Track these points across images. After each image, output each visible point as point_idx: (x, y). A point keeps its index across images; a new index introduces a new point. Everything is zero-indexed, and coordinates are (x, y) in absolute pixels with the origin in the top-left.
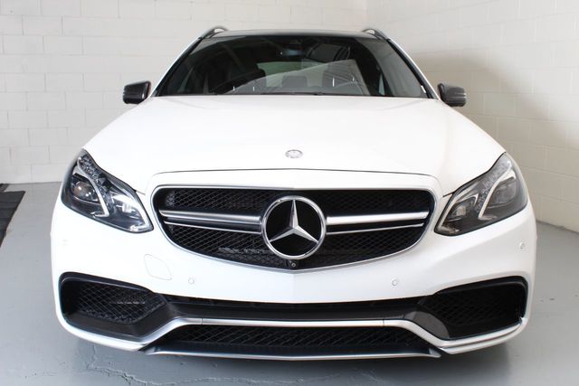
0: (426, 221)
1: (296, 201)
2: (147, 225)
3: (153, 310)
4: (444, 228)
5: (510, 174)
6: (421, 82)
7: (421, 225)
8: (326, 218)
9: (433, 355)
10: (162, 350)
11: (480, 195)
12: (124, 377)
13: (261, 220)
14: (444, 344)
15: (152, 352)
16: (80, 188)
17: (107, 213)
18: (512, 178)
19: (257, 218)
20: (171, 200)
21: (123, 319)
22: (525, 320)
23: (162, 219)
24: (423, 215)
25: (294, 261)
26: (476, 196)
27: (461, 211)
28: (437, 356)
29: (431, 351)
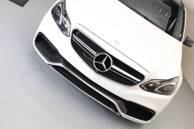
0: (138, 82)
1: (108, 57)
2: (68, 34)
3: (57, 57)
4: (143, 86)
5: (174, 83)
6: (182, 33)
7: (136, 83)
8: (113, 65)
9: (118, 114)
10: (53, 68)
11: (160, 84)
12: (41, 66)
13: (97, 54)
14: (122, 114)
15: (50, 66)
16: (58, 11)
17: (60, 24)
18: (174, 85)
19: (96, 53)
20: (77, 33)
21: (48, 53)
22: (149, 121)
23: (72, 37)
24: (139, 80)
25: (97, 70)
26: (158, 84)
27: (151, 85)
28: (119, 115)
29: (118, 113)
